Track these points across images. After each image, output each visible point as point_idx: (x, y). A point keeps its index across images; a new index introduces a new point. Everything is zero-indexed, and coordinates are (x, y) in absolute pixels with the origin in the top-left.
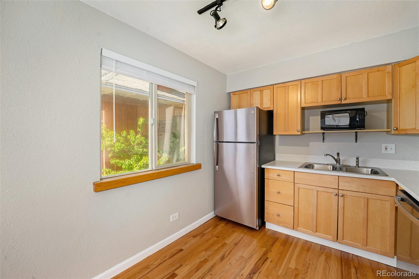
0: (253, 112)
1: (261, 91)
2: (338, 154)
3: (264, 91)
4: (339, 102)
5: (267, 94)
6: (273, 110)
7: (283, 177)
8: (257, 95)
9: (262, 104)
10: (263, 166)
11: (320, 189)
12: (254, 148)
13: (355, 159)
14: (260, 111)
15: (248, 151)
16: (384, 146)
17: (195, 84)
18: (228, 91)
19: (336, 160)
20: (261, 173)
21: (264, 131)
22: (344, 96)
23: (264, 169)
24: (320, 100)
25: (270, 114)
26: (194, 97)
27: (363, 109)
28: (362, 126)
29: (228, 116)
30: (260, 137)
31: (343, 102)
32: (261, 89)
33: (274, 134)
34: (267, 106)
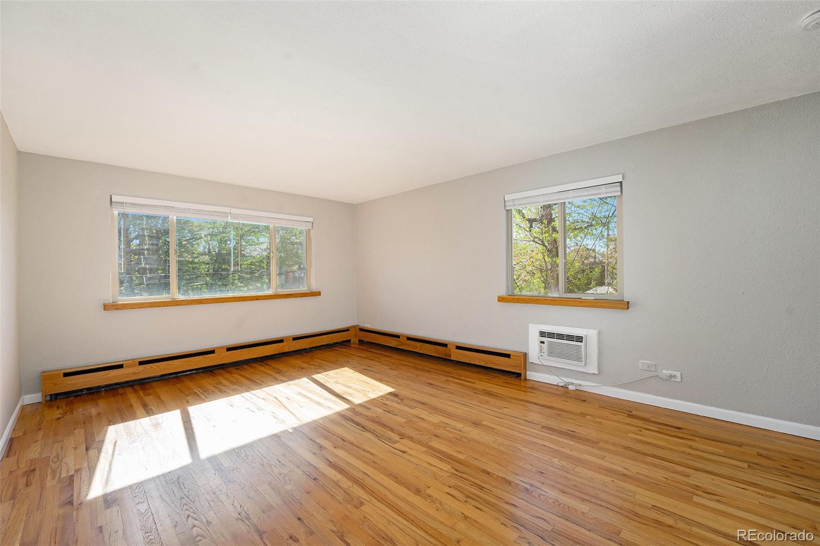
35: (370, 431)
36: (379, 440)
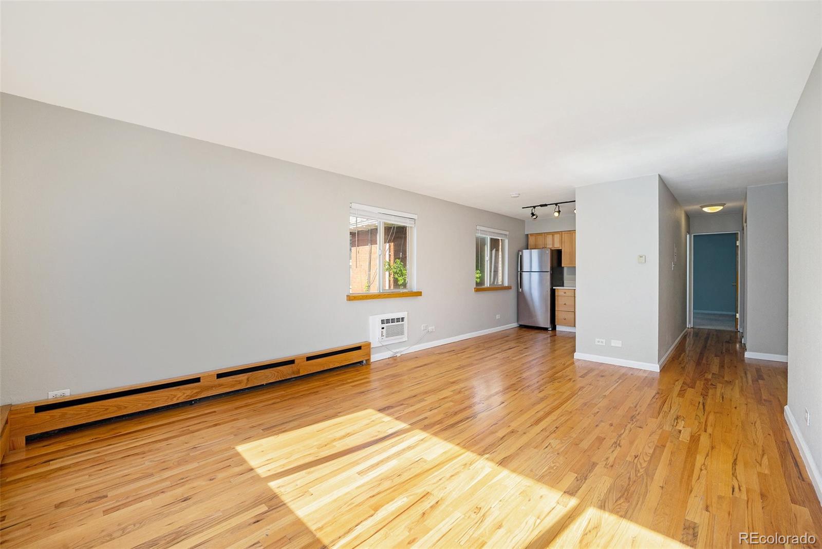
0: (547, 252)
1: (553, 235)
3: (555, 235)
5: (557, 237)
6: (561, 250)
7: (568, 294)
8: (549, 238)
9: (553, 244)
10: (554, 288)
12: (548, 276)
14: (552, 251)
15: (541, 281)
17: (507, 233)
18: (526, 233)
20: (553, 292)
21: (555, 264)
23: (555, 289)
25: (559, 252)
26: (506, 242)
29: (526, 253)
30: (552, 268)
32: (553, 234)
33: (563, 266)
34: (557, 246)
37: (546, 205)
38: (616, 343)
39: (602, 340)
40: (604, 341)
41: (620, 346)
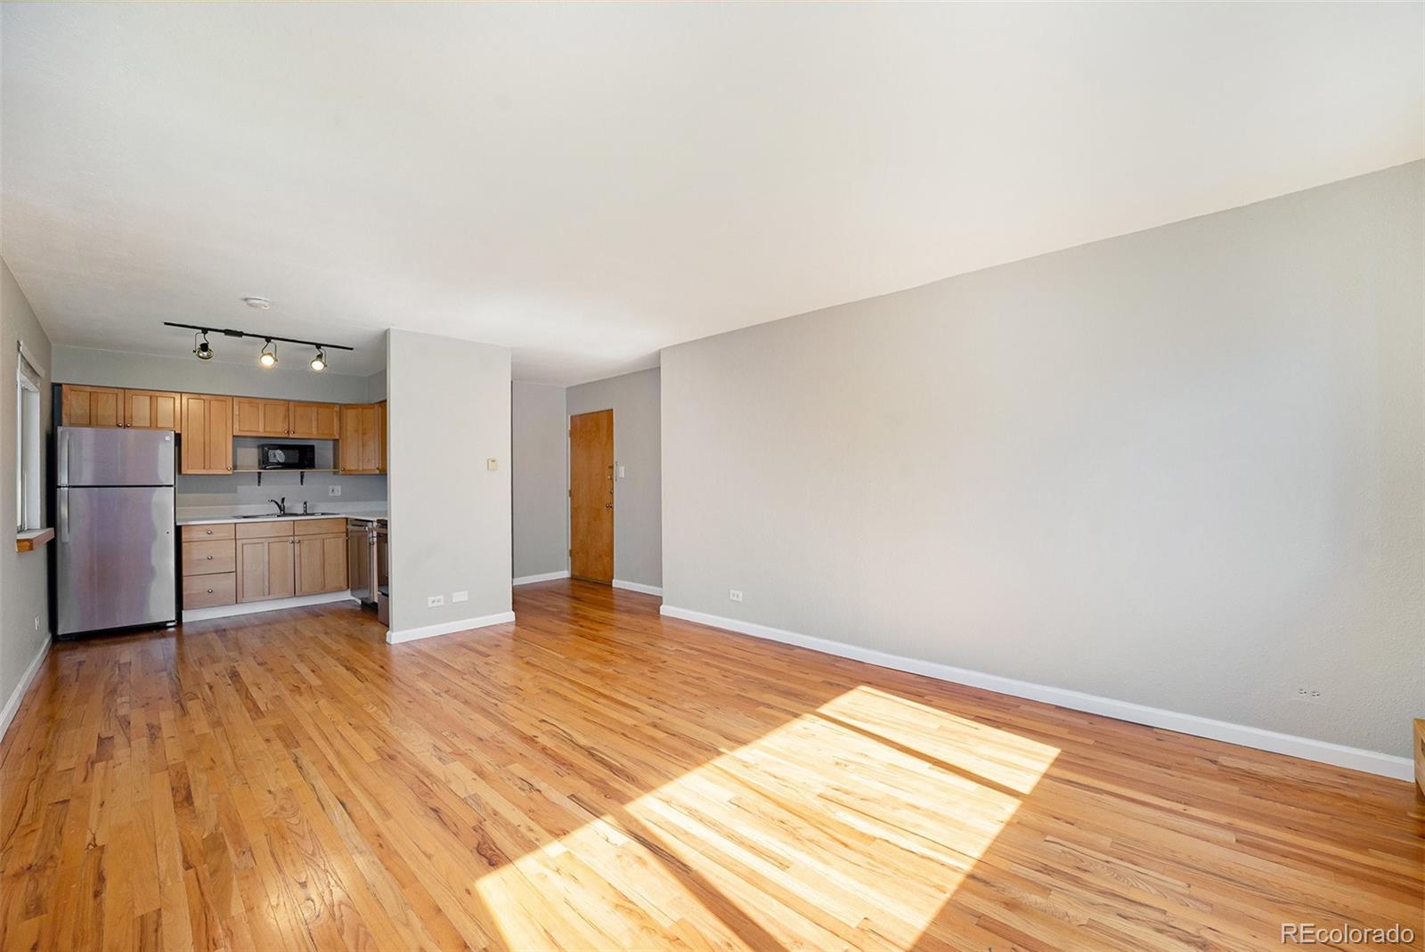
1: (153, 398)
2: (283, 500)
3: (159, 398)
4: (287, 436)
5: (166, 404)
6: (180, 434)
7: (217, 534)
8: (141, 403)
9: (154, 419)
10: (178, 523)
11: (272, 540)
13: (302, 505)
16: (331, 487)
18: (52, 380)
19: (280, 507)
22: (291, 428)
23: (181, 527)
24: (261, 429)
27: (313, 447)
28: (311, 465)
31: (291, 436)
32: (153, 393)
33: (182, 473)
34: (166, 425)
35: (581, 747)
36: (570, 735)
37: (240, 334)
38: (460, 597)
39: (438, 598)
40: (442, 597)
41: (466, 598)
